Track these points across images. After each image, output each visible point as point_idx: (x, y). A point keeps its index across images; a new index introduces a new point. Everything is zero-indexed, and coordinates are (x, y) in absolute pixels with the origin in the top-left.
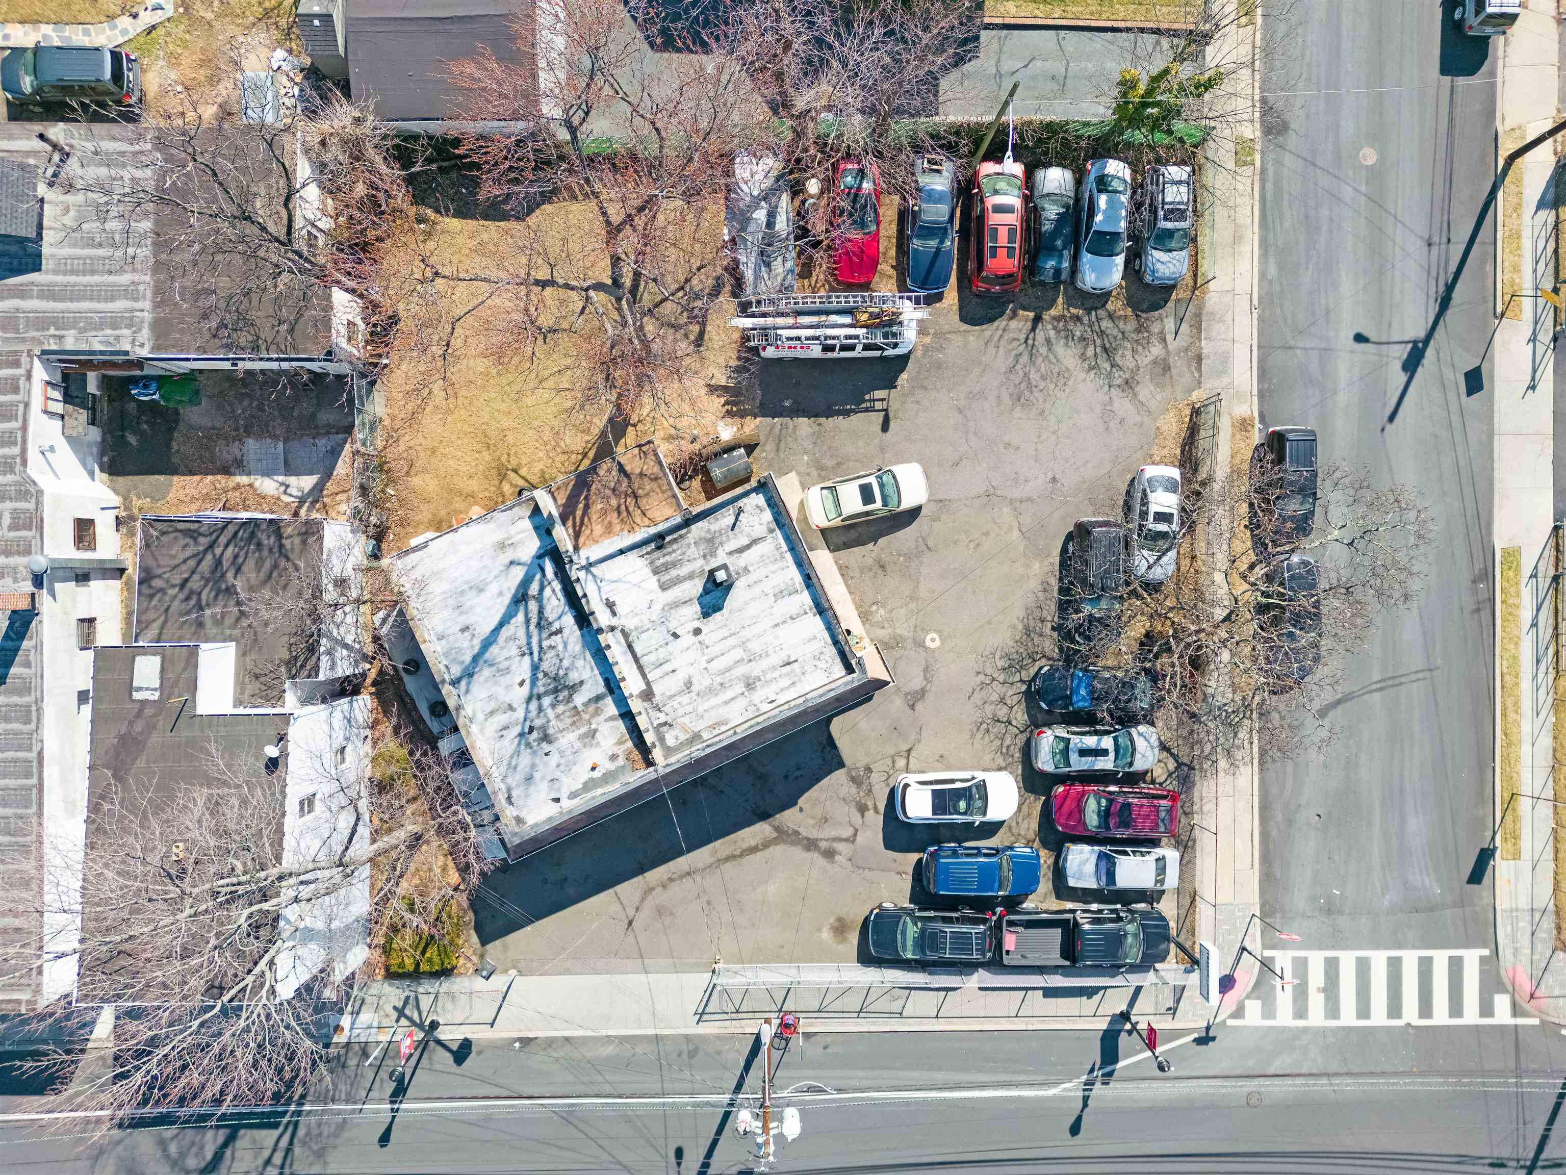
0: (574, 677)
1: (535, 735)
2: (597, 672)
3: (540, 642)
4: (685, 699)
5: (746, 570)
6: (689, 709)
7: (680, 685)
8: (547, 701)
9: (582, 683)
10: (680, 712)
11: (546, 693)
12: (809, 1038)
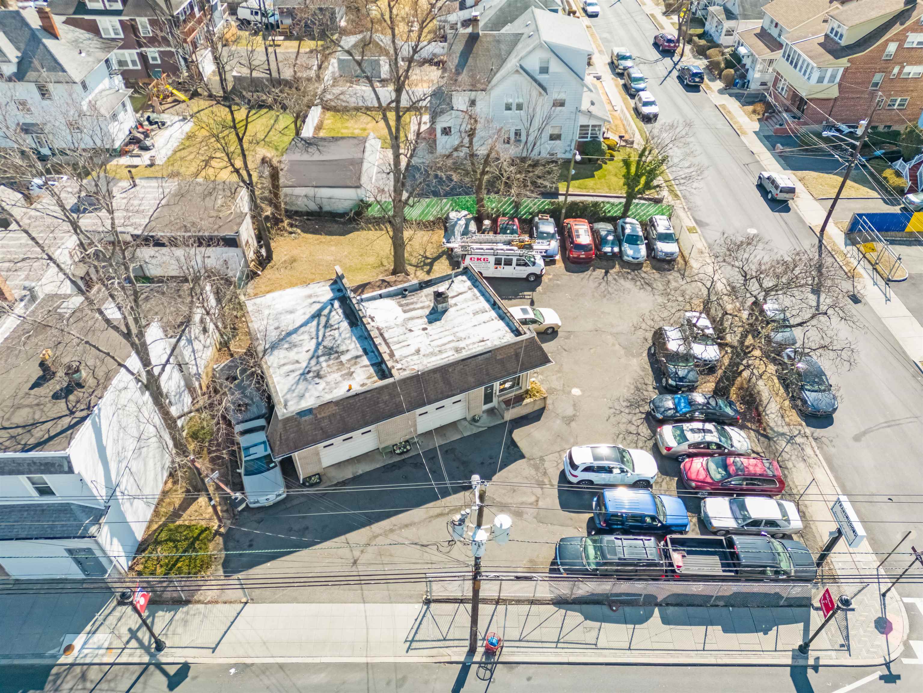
0: (343, 348)
1: (311, 374)
2: (358, 345)
3: (324, 333)
4: (415, 357)
5: (456, 305)
6: (419, 362)
7: (413, 351)
8: (322, 359)
9: (348, 351)
10: (412, 363)
11: (323, 355)
12: (512, 668)
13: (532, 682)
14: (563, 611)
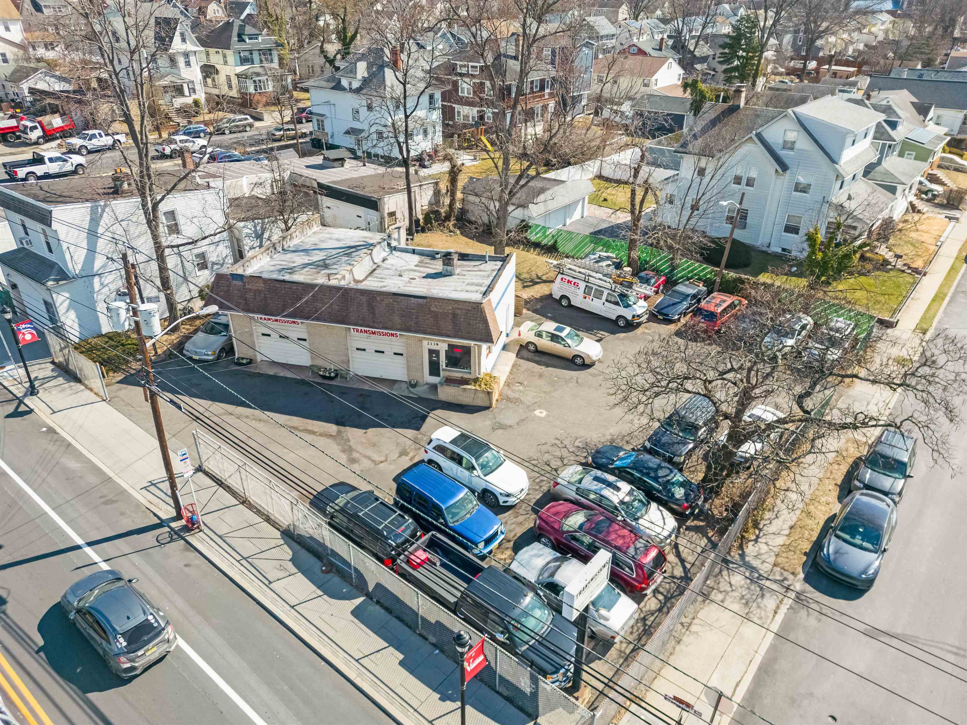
12: (187, 550)
13: (186, 569)
14: (282, 542)
